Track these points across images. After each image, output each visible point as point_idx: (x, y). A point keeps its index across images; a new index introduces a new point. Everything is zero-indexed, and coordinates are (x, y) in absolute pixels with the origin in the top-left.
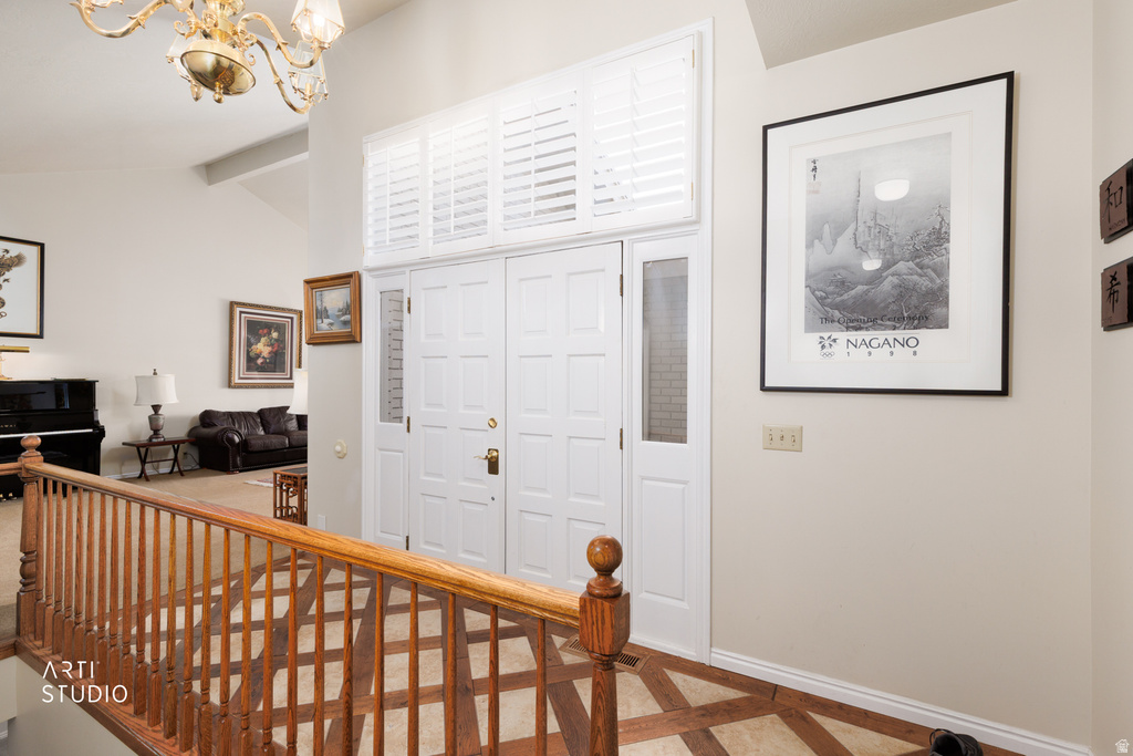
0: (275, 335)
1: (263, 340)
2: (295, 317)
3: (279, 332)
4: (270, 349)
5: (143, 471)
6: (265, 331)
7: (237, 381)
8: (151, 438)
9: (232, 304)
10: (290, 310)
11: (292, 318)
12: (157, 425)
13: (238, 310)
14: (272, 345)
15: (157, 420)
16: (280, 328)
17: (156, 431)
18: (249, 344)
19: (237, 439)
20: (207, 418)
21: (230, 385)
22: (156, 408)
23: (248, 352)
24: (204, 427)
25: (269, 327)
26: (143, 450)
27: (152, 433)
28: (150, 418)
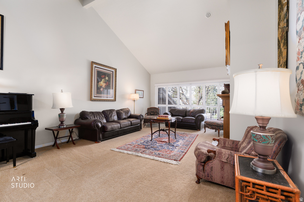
0: (107, 78)
1: (103, 80)
2: (114, 71)
3: (108, 77)
4: (105, 84)
5: (56, 142)
6: (104, 76)
7: (94, 98)
8: (60, 126)
9: (93, 63)
10: (113, 68)
11: (113, 72)
12: (63, 119)
13: (94, 65)
14: (105, 83)
15: (63, 116)
16: (109, 75)
17: (62, 122)
18: (98, 82)
19: (100, 125)
20: (83, 115)
21: (92, 100)
22: (62, 110)
23: (97, 85)
24: (82, 119)
25: (105, 74)
26: (56, 132)
27: (60, 123)
28: (59, 115)
